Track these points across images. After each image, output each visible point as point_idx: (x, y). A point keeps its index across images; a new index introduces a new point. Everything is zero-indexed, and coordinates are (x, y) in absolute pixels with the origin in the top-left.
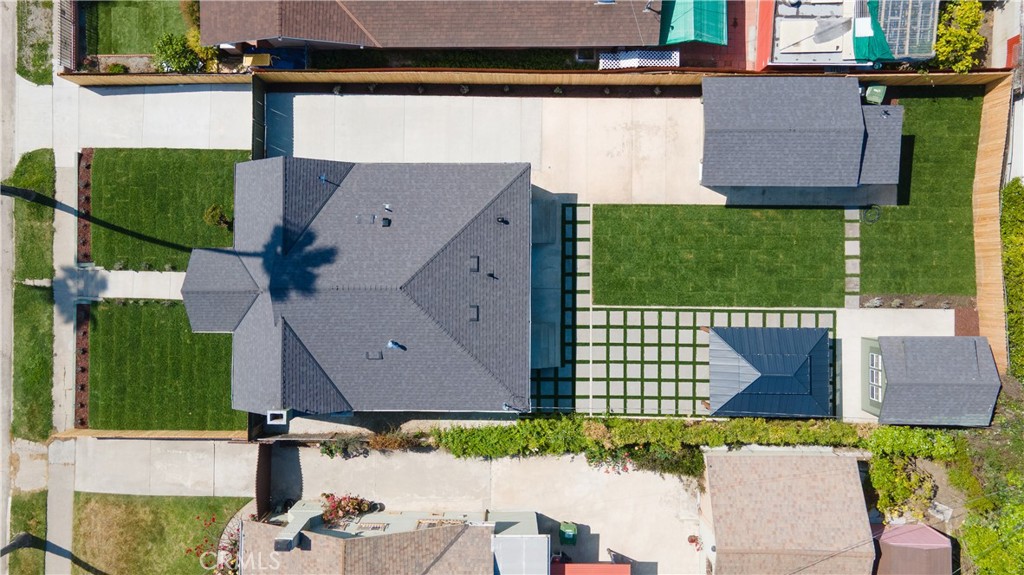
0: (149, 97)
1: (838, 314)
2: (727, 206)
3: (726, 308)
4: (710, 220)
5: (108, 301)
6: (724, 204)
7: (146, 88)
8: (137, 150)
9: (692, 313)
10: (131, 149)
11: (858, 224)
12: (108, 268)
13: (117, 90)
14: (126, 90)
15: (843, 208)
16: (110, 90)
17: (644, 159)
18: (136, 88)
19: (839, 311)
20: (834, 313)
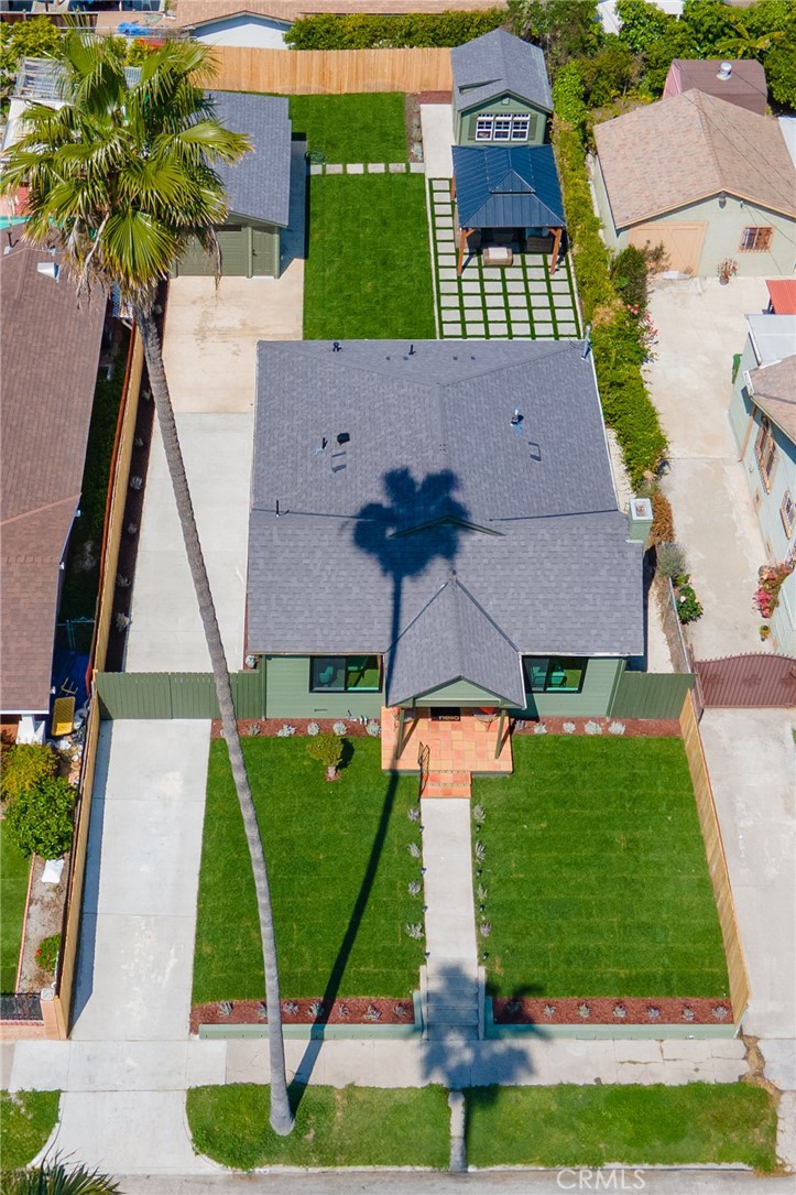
0: (104, 904)
1: (432, 177)
2: (306, 257)
3: (433, 257)
4: (325, 271)
5: (485, 955)
6: (303, 261)
7: (86, 909)
8: (199, 923)
9: (441, 283)
10: (198, 935)
11: (328, 166)
12: (422, 957)
13: (85, 963)
14: (85, 947)
15: (308, 177)
16: (82, 978)
17: (244, 324)
18: (84, 930)
19: (428, 175)
20: (430, 180)
